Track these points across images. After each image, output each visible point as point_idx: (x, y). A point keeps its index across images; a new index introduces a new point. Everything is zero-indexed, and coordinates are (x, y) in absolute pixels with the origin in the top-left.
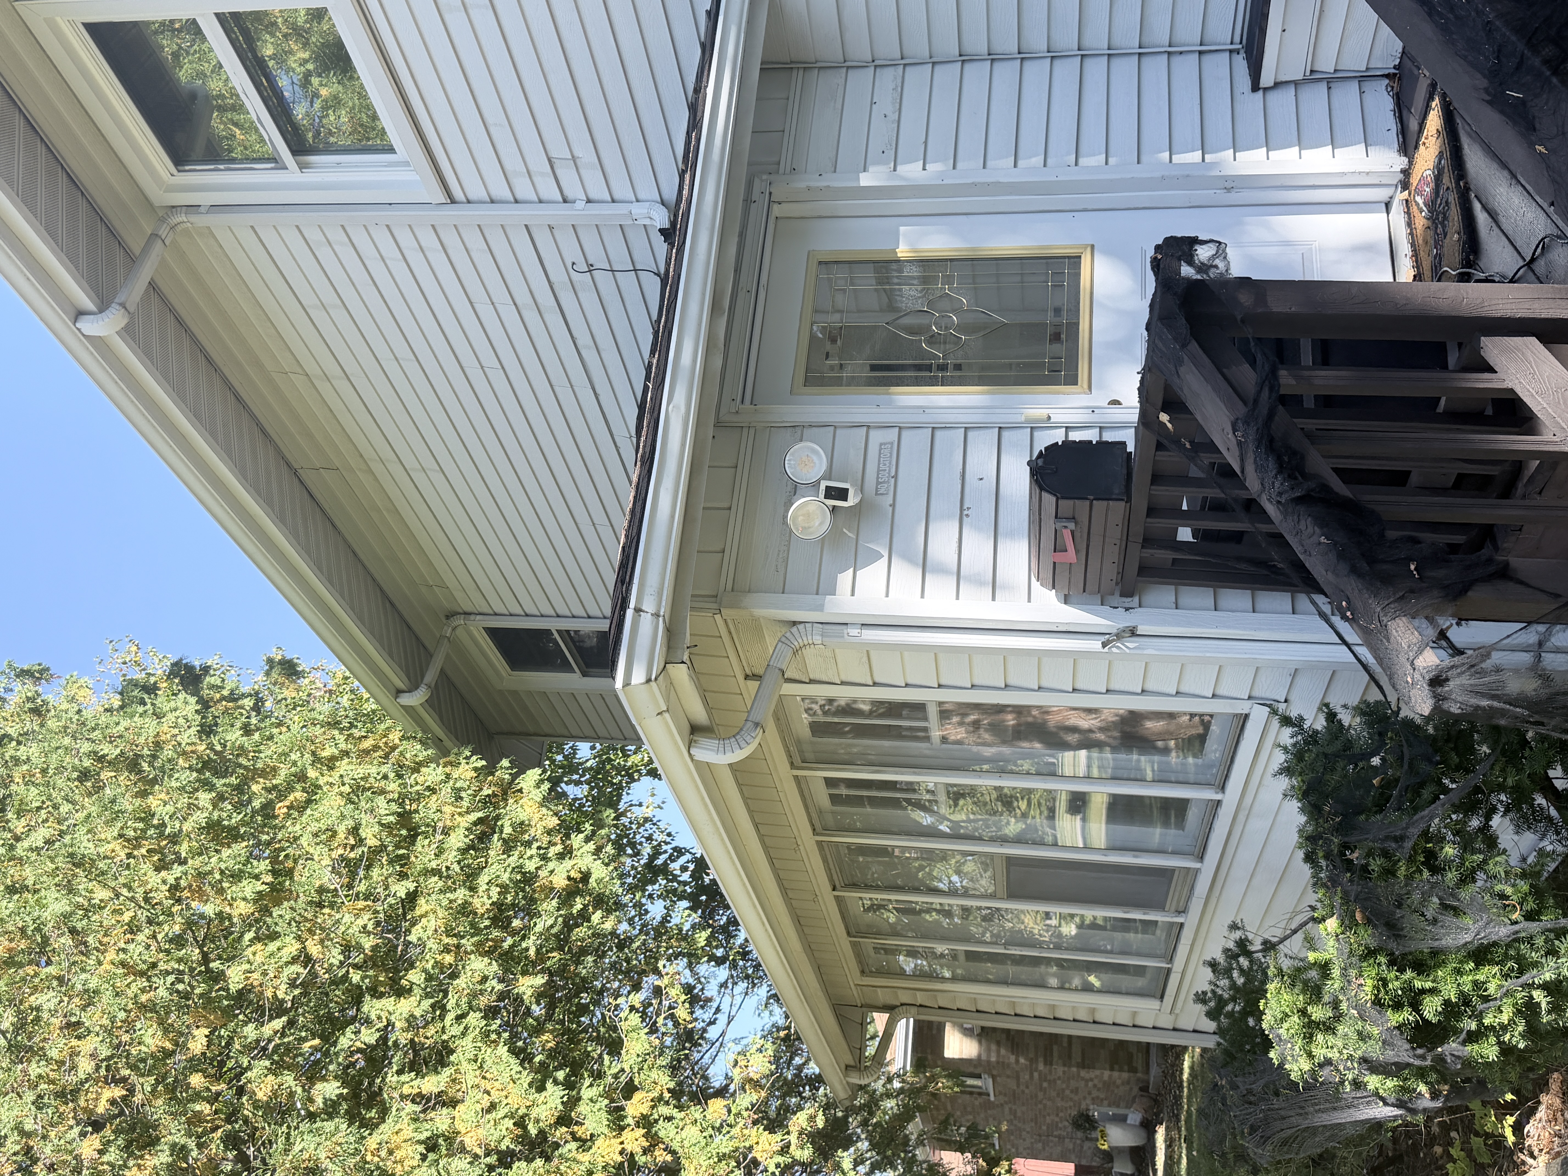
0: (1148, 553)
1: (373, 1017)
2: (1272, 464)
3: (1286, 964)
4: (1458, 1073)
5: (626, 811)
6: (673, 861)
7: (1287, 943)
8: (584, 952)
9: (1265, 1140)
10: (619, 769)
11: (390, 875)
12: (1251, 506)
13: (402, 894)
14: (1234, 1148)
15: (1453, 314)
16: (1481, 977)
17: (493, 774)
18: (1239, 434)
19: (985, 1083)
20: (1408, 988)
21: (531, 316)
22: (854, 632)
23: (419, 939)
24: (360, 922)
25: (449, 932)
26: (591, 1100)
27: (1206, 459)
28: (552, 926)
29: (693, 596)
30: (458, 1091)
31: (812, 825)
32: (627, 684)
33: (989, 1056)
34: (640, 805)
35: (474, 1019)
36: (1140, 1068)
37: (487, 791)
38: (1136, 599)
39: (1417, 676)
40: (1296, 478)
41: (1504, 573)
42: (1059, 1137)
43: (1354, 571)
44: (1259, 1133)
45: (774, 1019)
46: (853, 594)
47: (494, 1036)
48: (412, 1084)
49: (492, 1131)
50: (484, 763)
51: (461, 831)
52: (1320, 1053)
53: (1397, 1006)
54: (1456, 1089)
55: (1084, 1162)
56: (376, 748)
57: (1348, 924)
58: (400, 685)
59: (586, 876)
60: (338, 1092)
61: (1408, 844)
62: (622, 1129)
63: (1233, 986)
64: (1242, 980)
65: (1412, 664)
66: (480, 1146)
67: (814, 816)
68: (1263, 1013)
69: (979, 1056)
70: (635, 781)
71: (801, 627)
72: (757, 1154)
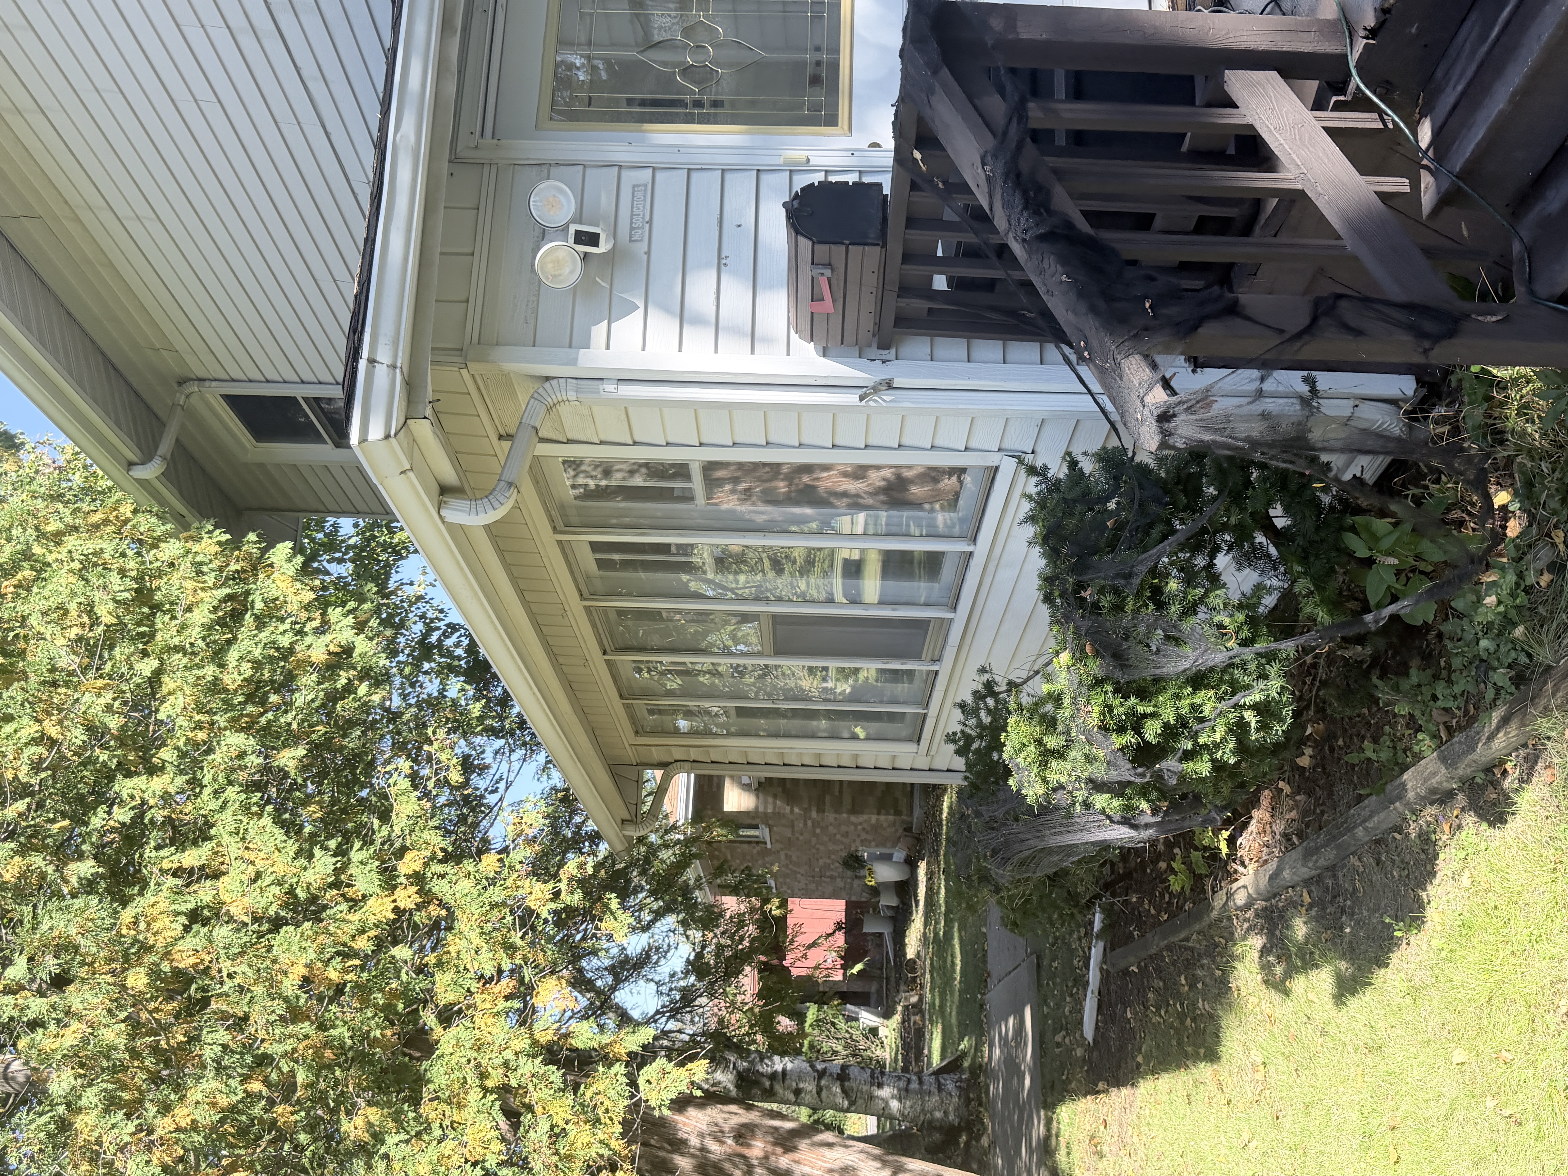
0: (904, 302)
1: (125, 796)
2: (1018, 199)
3: (1025, 700)
4: (1175, 789)
5: (397, 589)
6: (447, 637)
7: (1030, 683)
8: (351, 723)
9: (1006, 860)
10: (385, 547)
11: (132, 654)
12: (1003, 251)
13: (147, 673)
14: (979, 870)
15: (1200, 45)
16: (1197, 701)
17: (239, 548)
18: (988, 168)
19: (763, 833)
20: (1132, 713)
21: (248, 42)
22: (610, 387)
23: (169, 716)
24: (102, 701)
25: (200, 708)
26: (361, 863)
27: (960, 201)
28: (313, 701)
29: (433, 349)
30: (222, 863)
31: (580, 591)
32: (363, 440)
33: (766, 807)
34: (412, 584)
35: (231, 793)
36: (904, 811)
37: (233, 567)
38: (893, 351)
39: (1146, 412)
40: (1040, 214)
41: (1233, 310)
42: (831, 877)
43: (1093, 310)
44: (1000, 855)
45: (552, 782)
46: (608, 347)
47: (255, 809)
48: (171, 858)
49: (259, 898)
50: (228, 536)
51: (206, 608)
52: (1053, 778)
53: (1121, 730)
54: (1175, 806)
55: (854, 898)
56: (106, 522)
57: (1080, 656)
58: (134, 458)
59: (348, 650)
60: (93, 871)
61: (1137, 581)
62: (395, 887)
63: (980, 724)
64: (989, 719)
65: (1142, 401)
66: (246, 914)
67: (580, 580)
68: (1004, 745)
69: (757, 808)
70: (402, 558)
71: (554, 382)
72: (532, 903)
